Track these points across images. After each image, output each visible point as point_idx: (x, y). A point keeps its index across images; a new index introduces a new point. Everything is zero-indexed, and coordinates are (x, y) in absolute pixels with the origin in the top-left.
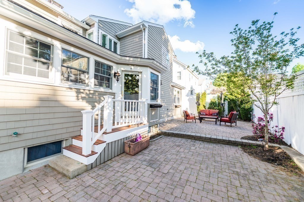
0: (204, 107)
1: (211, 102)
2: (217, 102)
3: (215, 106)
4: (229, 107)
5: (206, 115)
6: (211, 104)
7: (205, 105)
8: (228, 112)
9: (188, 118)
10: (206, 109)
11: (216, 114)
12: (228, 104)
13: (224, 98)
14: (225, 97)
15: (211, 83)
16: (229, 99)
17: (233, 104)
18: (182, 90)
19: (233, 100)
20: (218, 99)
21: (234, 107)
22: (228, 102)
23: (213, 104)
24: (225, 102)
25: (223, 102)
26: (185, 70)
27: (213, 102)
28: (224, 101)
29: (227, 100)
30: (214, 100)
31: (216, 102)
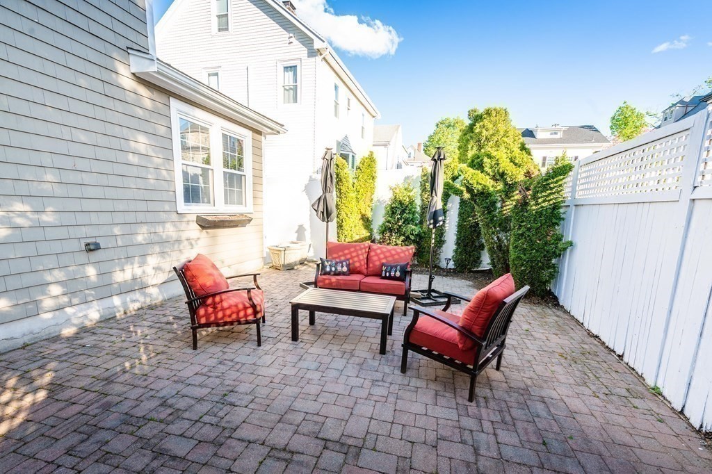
0: (367, 222)
1: (395, 200)
2: (418, 202)
3: (407, 221)
4: (461, 227)
5: (352, 271)
6: (393, 211)
7: (369, 215)
8: (454, 247)
9: (207, 315)
10: (371, 230)
11: (398, 274)
12: (460, 214)
13: (447, 185)
14: (454, 178)
15: (419, 145)
16: (470, 190)
17: (483, 214)
18: (269, 142)
19: (484, 194)
20: (424, 190)
21: (483, 231)
22: (463, 202)
23: (403, 212)
24: (449, 205)
25: (439, 206)
26: (313, 59)
27: (401, 203)
28: (446, 197)
29: (458, 192)
30: (406, 193)
31: (412, 202)
